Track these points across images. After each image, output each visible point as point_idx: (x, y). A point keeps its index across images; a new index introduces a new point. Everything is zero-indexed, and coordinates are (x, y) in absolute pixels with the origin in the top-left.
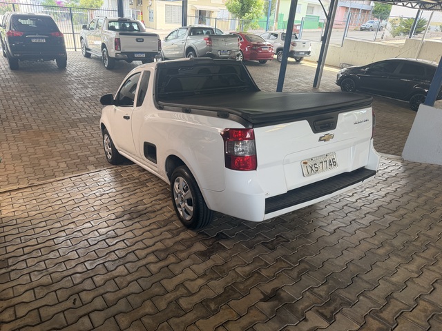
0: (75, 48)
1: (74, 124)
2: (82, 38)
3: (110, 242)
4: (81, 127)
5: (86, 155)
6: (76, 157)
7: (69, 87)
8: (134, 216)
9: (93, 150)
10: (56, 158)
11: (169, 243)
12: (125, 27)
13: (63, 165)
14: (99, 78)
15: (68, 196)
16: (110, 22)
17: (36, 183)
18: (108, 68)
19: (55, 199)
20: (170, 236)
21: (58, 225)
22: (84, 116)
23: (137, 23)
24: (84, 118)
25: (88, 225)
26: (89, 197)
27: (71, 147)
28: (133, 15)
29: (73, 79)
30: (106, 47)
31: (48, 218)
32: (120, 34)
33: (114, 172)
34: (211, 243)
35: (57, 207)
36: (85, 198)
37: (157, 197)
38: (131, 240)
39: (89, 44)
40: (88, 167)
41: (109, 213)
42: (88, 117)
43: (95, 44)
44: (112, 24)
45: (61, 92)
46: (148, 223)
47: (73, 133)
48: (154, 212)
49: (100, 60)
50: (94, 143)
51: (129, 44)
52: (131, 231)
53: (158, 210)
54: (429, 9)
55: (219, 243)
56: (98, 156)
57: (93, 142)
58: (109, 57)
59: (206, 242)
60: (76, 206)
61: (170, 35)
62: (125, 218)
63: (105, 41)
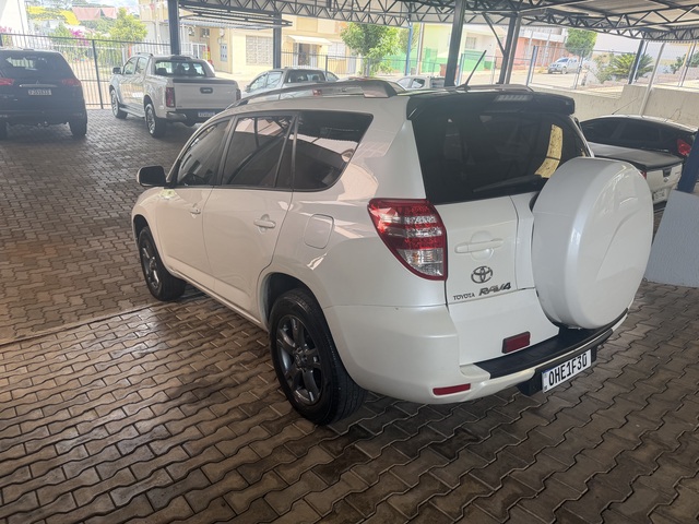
0: (102, 104)
1: (97, 230)
2: (112, 88)
3: (158, 447)
4: (110, 233)
5: (116, 282)
6: (100, 287)
7: (90, 166)
8: (201, 396)
9: (129, 274)
10: (65, 289)
11: (265, 448)
12: (182, 70)
13: (77, 301)
14: (140, 151)
15: (84, 358)
16: (158, 61)
17: (29, 334)
18: (154, 136)
19: (62, 365)
20: (265, 434)
21: (64, 415)
22: (114, 215)
23: (202, 64)
24: (115, 219)
25: (118, 414)
26: (121, 360)
27: (91, 270)
28: (195, 52)
29: (97, 154)
30: (151, 102)
31: (47, 402)
32: (174, 81)
33: (163, 311)
34: (340, 448)
35: (63, 380)
36: (114, 362)
37: (241, 358)
38: (195, 444)
39: (123, 97)
40: (120, 303)
41: (156, 389)
43: (134, 96)
44: (161, 65)
45: (77, 176)
46: (223, 408)
47: (95, 245)
48: (235, 386)
49: (142, 123)
50: (130, 260)
51: (188, 96)
52: (195, 424)
53: (243, 383)
54: (658, 39)
55: (354, 448)
56: (138, 284)
58: (156, 118)
59: (331, 446)
60: (98, 376)
61: (254, 82)
62: (183, 399)
63: (150, 93)
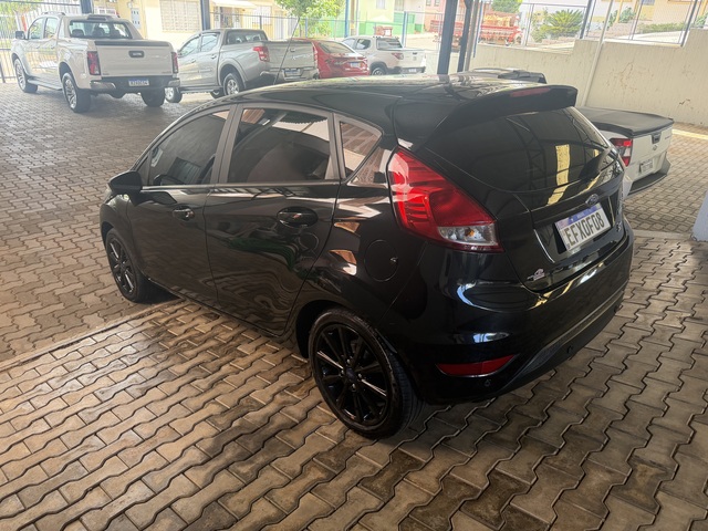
1: (32, 226)
2: (15, 57)
4: (50, 230)
5: (73, 292)
6: (53, 300)
8: (251, 447)
9: (88, 279)
12: (99, 30)
13: (26, 322)
16: (73, 21)
22: (50, 206)
23: (125, 24)
24: (51, 211)
27: (35, 278)
30: (69, 71)
32: (97, 43)
39: (31, 68)
40: (87, 319)
42: (59, 209)
43: (45, 69)
44: (75, 27)
47: (34, 245)
49: (60, 96)
50: (86, 261)
51: (116, 62)
57: (82, 261)
58: (79, 91)
63: (67, 57)
